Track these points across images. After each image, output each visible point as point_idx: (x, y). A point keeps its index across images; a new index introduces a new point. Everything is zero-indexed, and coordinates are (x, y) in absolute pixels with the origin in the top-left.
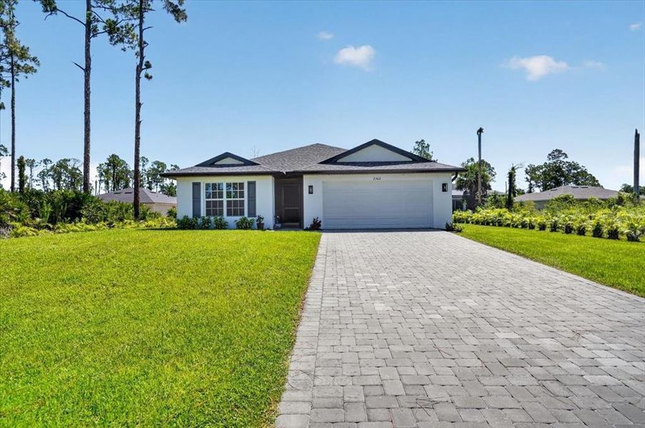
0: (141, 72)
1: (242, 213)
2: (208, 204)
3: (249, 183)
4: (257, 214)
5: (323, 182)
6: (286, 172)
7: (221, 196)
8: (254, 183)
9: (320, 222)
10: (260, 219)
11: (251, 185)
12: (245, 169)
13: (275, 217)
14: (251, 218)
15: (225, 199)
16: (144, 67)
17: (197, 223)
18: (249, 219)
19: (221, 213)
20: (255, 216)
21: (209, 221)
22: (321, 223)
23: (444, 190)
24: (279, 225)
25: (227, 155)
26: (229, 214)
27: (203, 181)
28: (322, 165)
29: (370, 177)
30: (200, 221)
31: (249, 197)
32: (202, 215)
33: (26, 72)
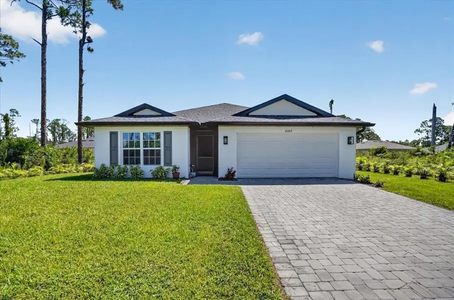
0: (83, 45)
1: (158, 162)
2: (125, 153)
3: (165, 133)
4: (173, 164)
5: (237, 133)
6: (201, 123)
7: (138, 146)
8: (170, 133)
9: (235, 172)
10: (175, 168)
11: (167, 135)
12: (161, 119)
13: (191, 166)
14: (168, 167)
15: (142, 149)
16: (86, 41)
17: (112, 172)
18: (165, 168)
19: (138, 162)
20: (171, 166)
21: (125, 170)
22: (236, 174)
23: (349, 143)
24: (194, 174)
25: (145, 106)
26: (146, 163)
27: (121, 131)
28: (236, 117)
29: (282, 130)
30: (116, 170)
31: (165, 147)
32: (119, 164)
33: (18, 57)
